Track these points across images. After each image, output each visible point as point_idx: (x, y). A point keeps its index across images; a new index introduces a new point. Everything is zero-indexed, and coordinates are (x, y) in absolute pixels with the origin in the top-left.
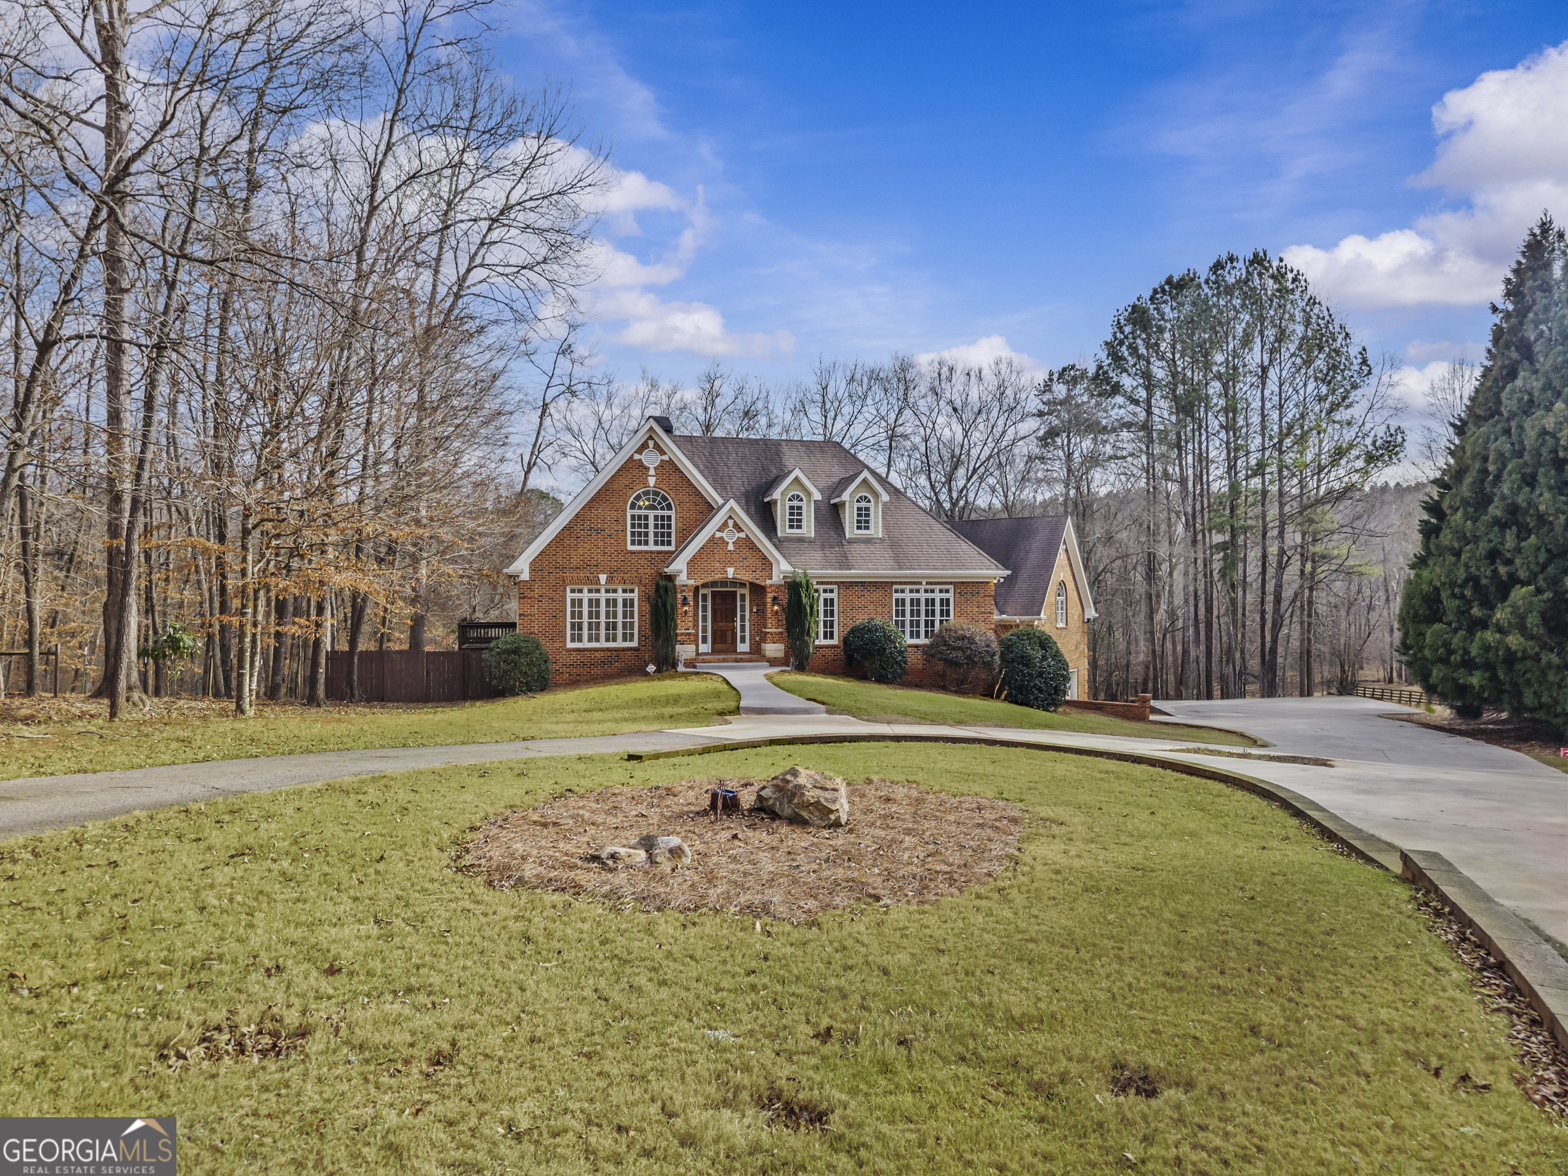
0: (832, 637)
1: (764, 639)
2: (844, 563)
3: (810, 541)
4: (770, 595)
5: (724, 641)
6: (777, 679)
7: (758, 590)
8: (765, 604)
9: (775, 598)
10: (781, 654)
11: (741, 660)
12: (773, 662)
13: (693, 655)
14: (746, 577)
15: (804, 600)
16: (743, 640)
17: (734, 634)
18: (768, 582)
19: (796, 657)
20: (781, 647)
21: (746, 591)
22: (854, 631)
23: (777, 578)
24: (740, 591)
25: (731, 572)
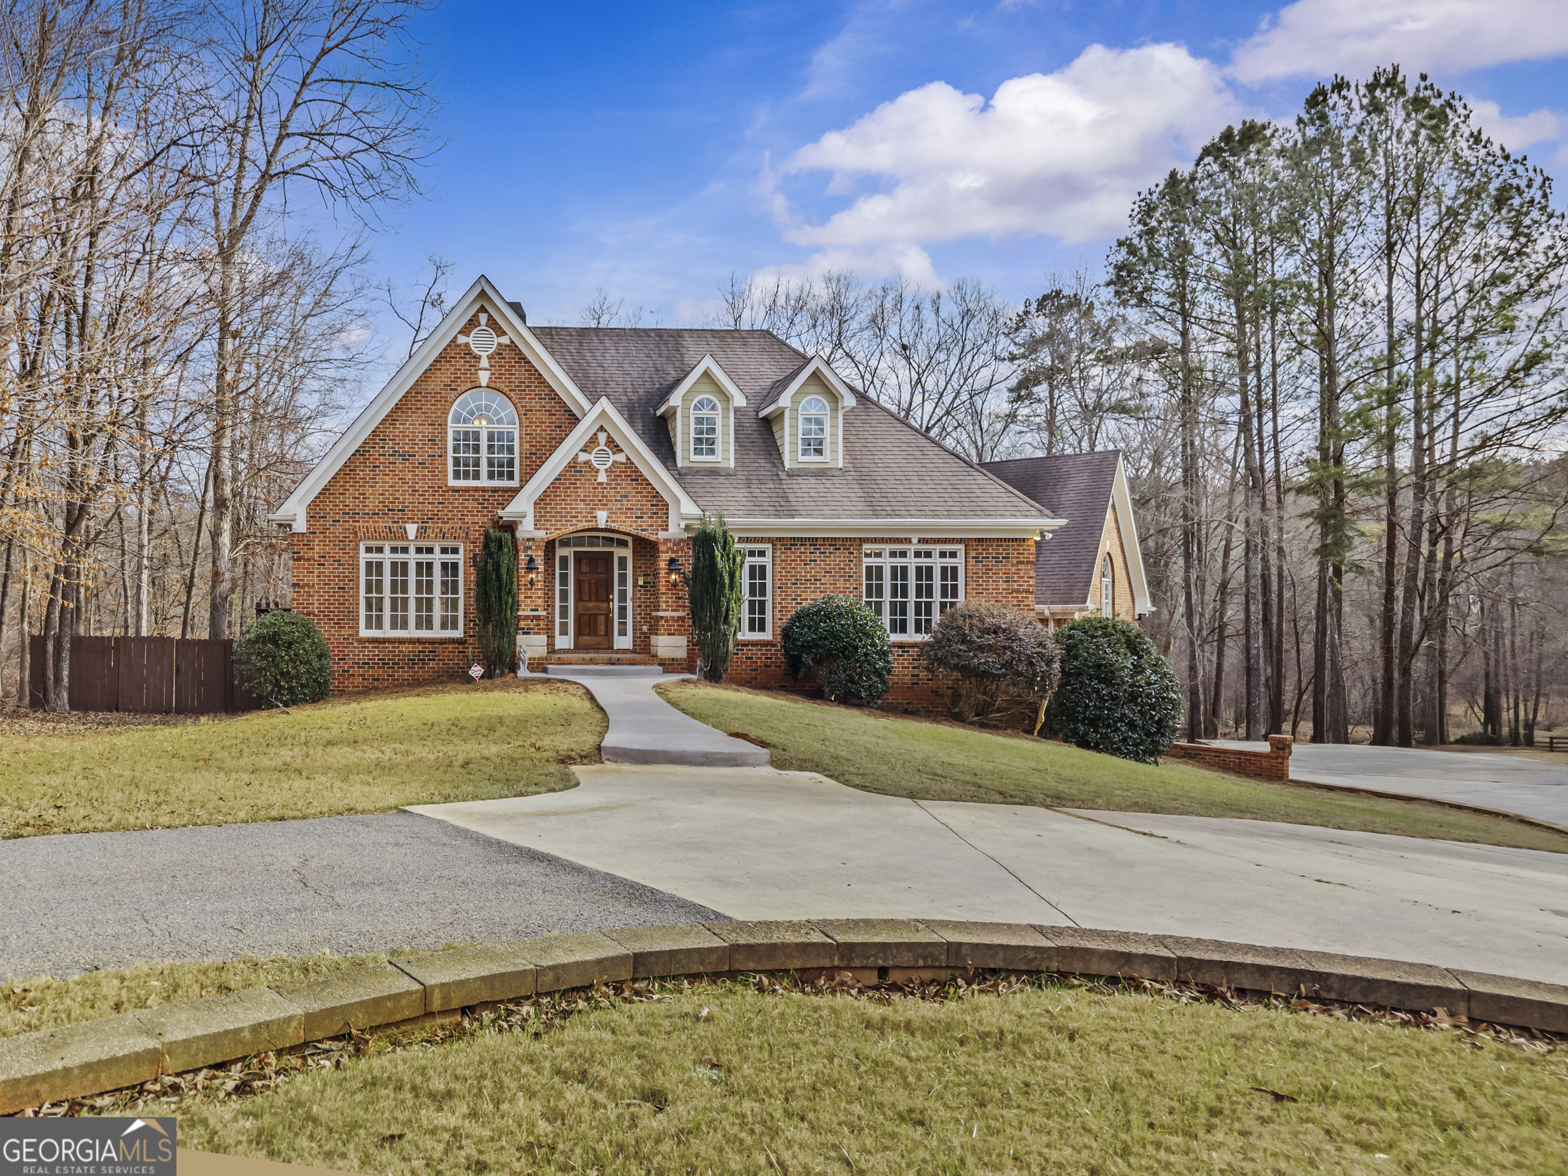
0: (762, 628)
1: (654, 630)
2: (784, 507)
3: (728, 475)
4: (664, 557)
5: (594, 632)
6: (676, 693)
7: (645, 548)
8: (656, 575)
9: (672, 561)
10: (682, 653)
11: (619, 662)
12: (669, 666)
13: (543, 651)
14: (628, 525)
15: (720, 563)
16: (623, 633)
17: (609, 621)
18: (662, 535)
19: (706, 658)
20: (682, 641)
21: (627, 553)
22: (799, 617)
23: (675, 530)
24: (619, 552)
25: (602, 518)
